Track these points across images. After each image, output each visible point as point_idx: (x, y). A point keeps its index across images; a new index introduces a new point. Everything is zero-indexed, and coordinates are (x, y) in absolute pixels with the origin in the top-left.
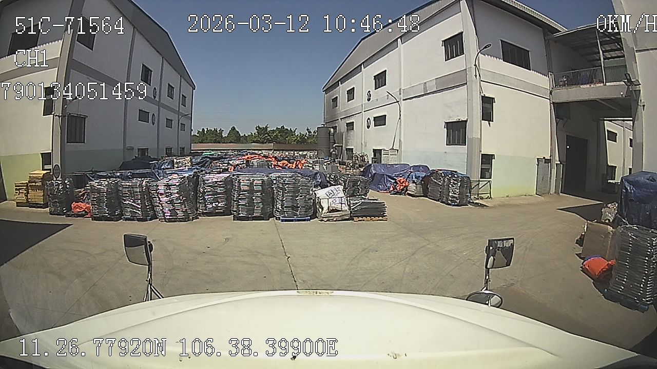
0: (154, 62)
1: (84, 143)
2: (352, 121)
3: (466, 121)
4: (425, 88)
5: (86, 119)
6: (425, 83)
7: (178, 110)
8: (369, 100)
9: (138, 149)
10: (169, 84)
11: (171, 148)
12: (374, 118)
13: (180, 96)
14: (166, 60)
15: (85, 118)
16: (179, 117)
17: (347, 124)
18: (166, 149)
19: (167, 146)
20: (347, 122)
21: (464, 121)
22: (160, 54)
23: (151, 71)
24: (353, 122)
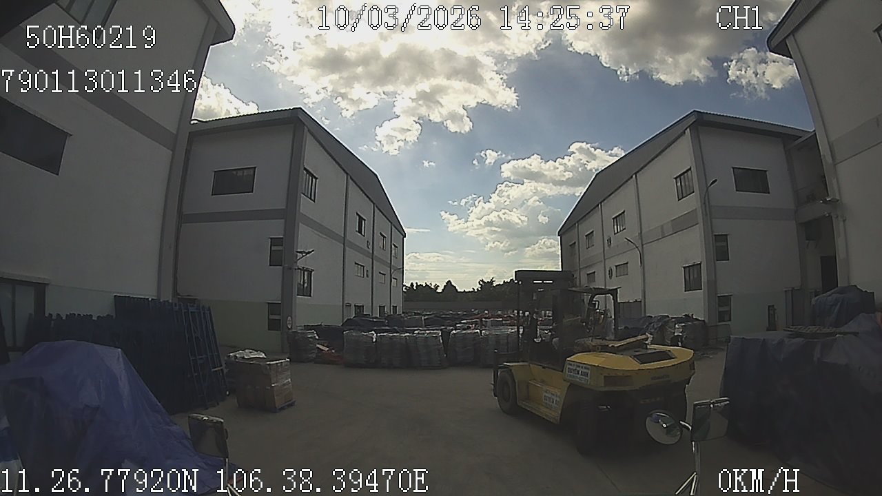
0: (367, 210)
1: (310, 296)
2: (593, 271)
3: (700, 264)
4: (662, 232)
5: (313, 273)
6: (662, 226)
7: (389, 262)
8: (609, 245)
9: (355, 306)
10: (381, 234)
11: (384, 307)
12: (616, 266)
13: (391, 246)
14: (377, 207)
15: (311, 272)
16: (391, 271)
17: (588, 274)
18: (380, 307)
19: (380, 304)
20: (588, 273)
21: (697, 264)
22: (372, 201)
23: (365, 220)
24: (595, 272)
